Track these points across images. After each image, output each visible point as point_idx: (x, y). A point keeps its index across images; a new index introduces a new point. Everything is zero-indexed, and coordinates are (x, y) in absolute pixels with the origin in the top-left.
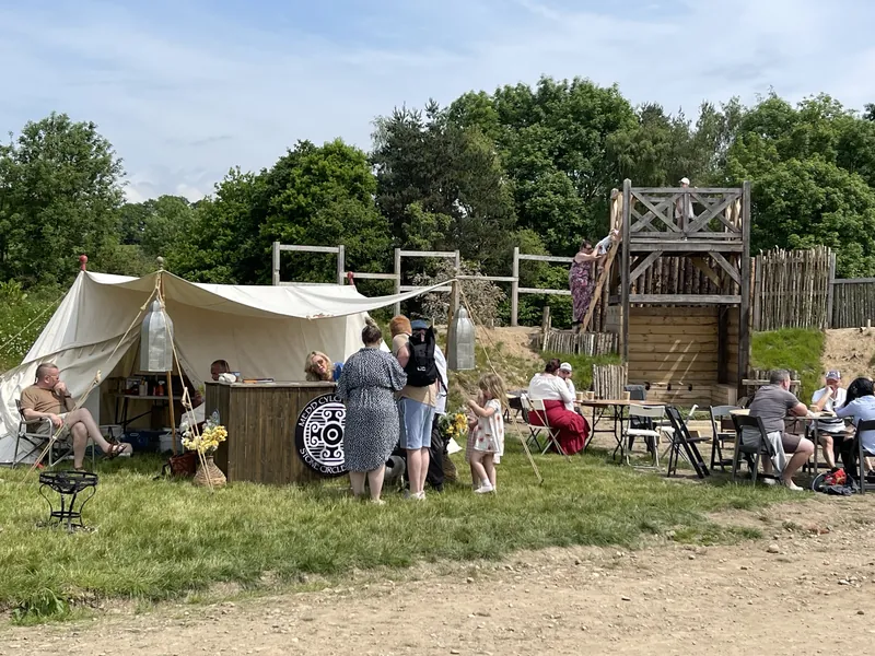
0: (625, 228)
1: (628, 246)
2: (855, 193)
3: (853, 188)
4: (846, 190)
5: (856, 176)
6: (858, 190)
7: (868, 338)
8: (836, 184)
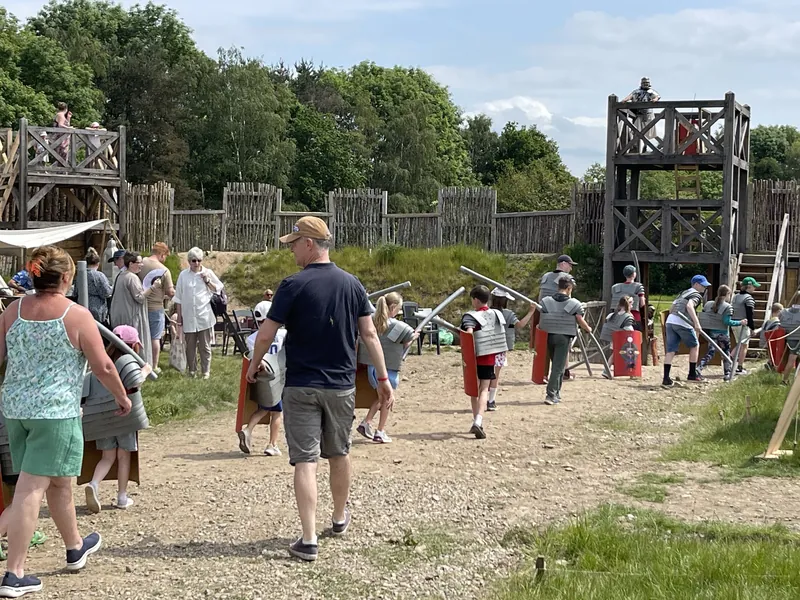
0: (23, 162)
1: (25, 178)
2: (43, 113)
3: (41, 108)
4: (34, 109)
5: (42, 94)
6: (46, 110)
7: (213, 261)
8: (24, 102)
